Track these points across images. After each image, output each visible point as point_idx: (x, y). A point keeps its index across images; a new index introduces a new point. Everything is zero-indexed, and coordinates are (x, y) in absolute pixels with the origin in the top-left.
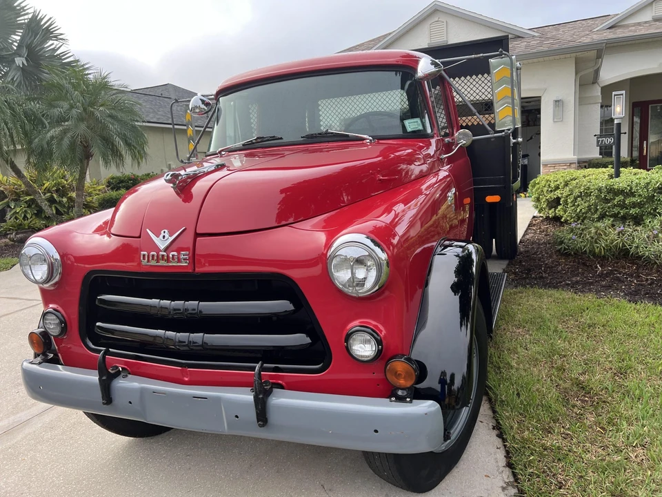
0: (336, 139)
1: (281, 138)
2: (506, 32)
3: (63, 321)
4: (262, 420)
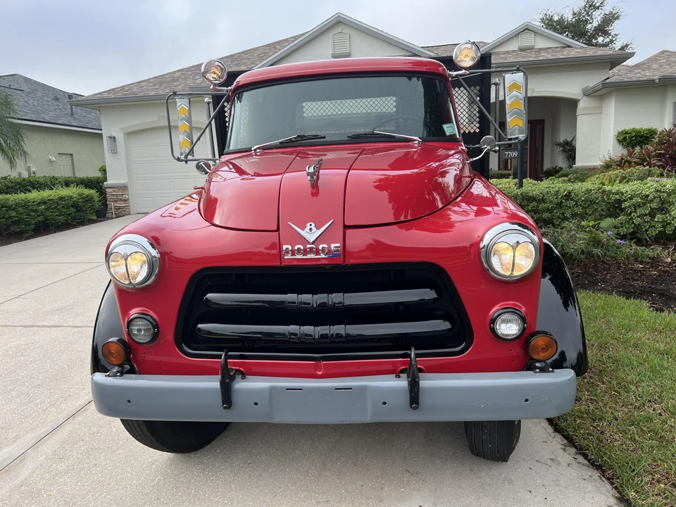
0: (382, 139)
1: (325, 137)
3: (155, 326)
4: (417, 403)
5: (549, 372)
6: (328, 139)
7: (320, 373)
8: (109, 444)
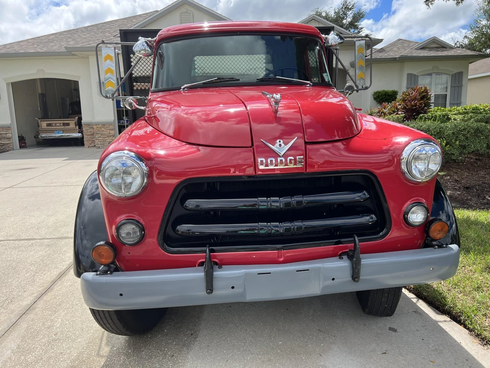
3: (142, 229)
4: (358, 277)
5: (444, 247)
6: (241, 81)
7: (282, 259)
8: (67, 335)
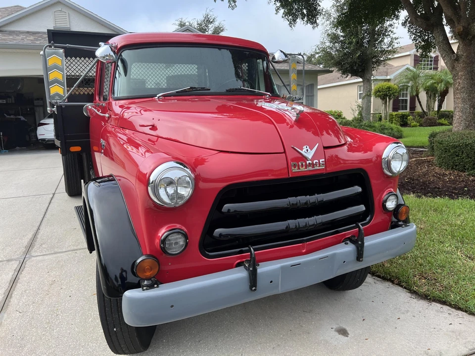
2: (115, 31)
3: (187, 237)
4: (362, 257)
5: (408, 226)
7: (304, 251)
